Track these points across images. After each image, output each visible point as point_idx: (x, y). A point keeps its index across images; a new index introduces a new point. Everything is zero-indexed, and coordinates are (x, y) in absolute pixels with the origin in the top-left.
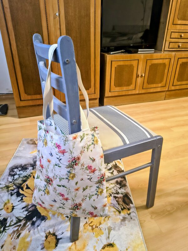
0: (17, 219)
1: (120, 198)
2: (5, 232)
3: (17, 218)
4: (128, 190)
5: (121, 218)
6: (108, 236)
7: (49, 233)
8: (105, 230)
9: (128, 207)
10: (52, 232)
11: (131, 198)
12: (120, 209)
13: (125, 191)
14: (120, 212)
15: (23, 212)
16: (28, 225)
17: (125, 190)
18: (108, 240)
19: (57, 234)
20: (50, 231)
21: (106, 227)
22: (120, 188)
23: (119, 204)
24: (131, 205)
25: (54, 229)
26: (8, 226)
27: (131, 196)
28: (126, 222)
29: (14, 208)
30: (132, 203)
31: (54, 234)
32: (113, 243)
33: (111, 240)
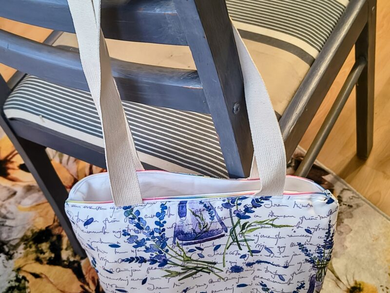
6: (335, 278)
18: (341, 285)
24: (327, 178)
28: (346, 221)
30: (326, 173)
32: (356, 283)
33: (348, 281)
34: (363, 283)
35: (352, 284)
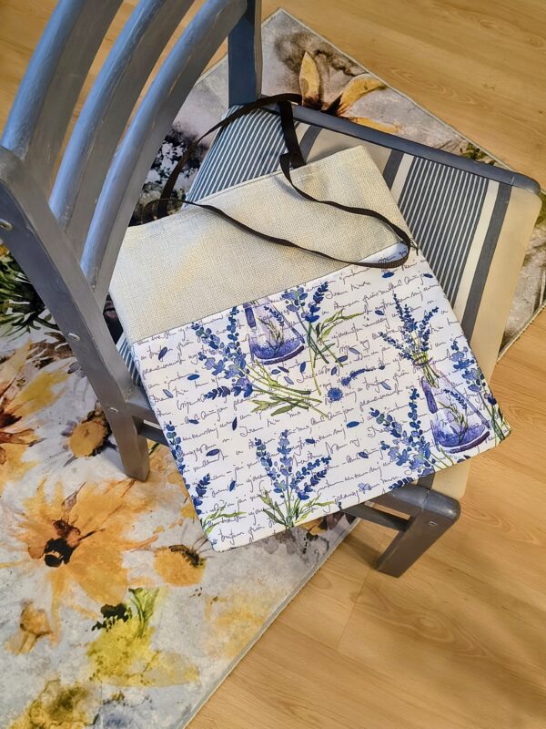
2: (28, 330)
18: (199, 544)
26: (41, 321)
32: (202, 560)
33: (205, 550)
35: (202, 556)
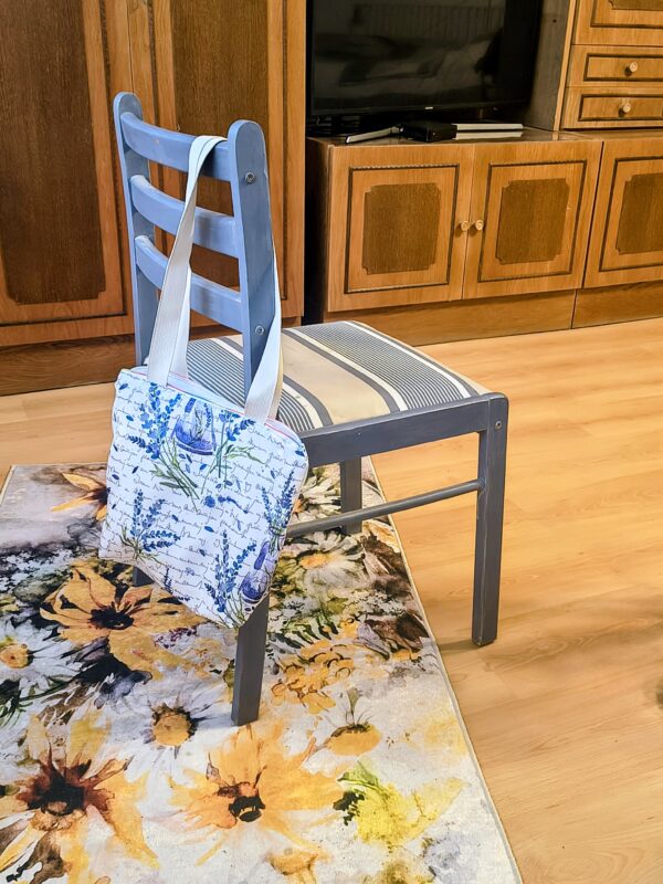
0: (51, 682)
1: (388, 623)
2: (21, 711)
3: (49, 678)
4: (416, 604)
5: (391, 669)
6: (349, 710)
7: (165, 708)
8: (341, 696)
9: (413, 644)
10: (171, 707)
11: (426, 624)
12: (388, 650)
13: (405, 608)
14: (386, 657)
15: (67, 663)
16: (93, 693)
17: (404, 604)
18: (350, 717)
19: (187, 709)
20: (165, 705)
21: (343, 690)
22: (387, 601)
23: (383, 638)
24: (423, 640)
25: (177, 699)
26: (27, 698)
27: (425, 618)
28: (408, 678)
29: (35, 655)
30: (427, 635)
31: (180, 711)
33: (360, 720)
34: (373, 727)
